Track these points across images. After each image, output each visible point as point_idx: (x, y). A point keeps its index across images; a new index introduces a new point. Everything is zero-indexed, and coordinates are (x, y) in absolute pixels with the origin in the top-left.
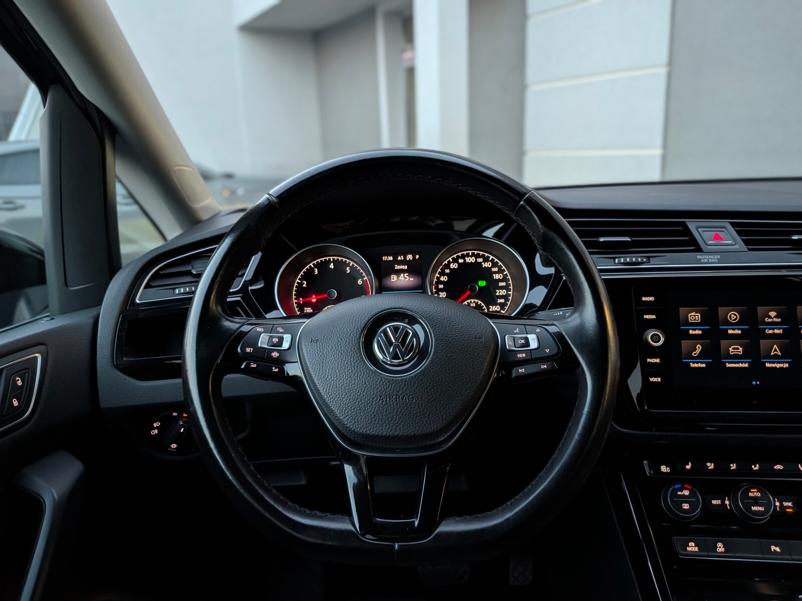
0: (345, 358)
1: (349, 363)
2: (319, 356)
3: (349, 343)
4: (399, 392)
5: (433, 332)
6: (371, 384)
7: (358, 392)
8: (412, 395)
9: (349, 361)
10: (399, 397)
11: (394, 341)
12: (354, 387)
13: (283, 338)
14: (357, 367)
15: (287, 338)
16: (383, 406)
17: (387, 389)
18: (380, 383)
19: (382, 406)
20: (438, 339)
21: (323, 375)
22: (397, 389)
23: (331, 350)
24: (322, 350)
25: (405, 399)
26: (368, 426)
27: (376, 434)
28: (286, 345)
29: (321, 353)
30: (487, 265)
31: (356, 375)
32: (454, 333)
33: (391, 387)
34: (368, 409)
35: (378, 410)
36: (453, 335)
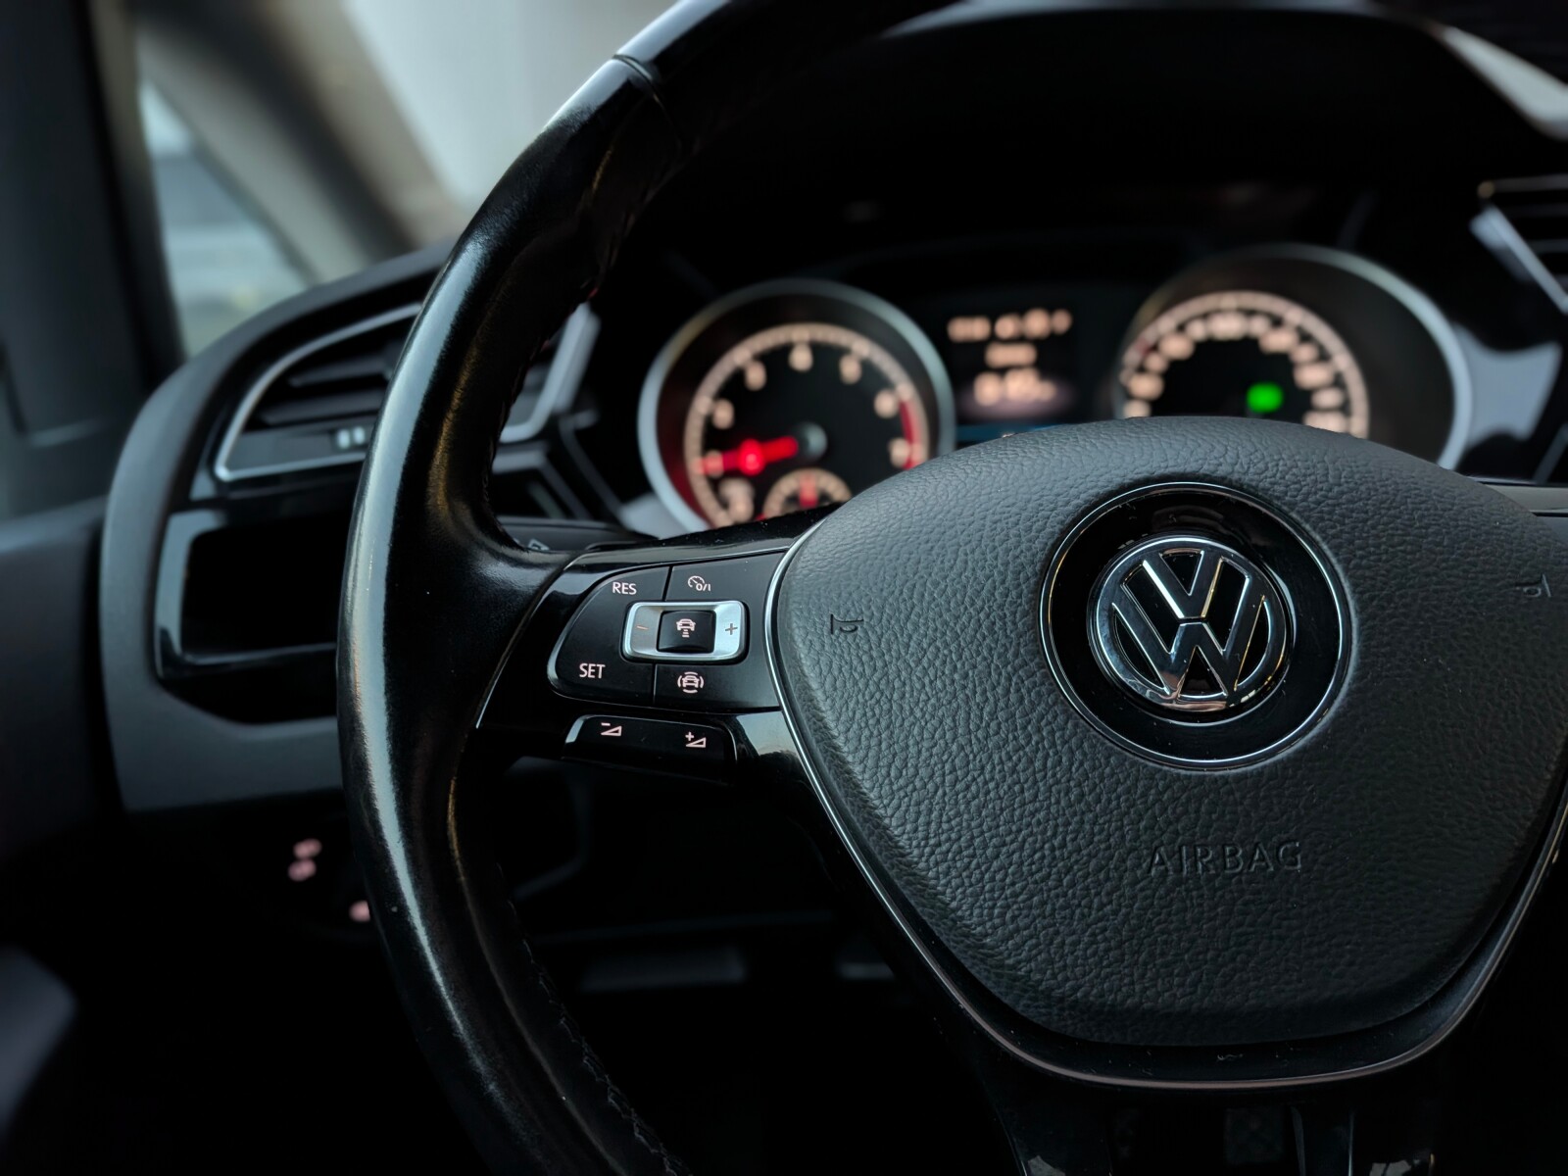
0: (984, 692)
1: (1001, 715)
2: (872, 688)
3: (992, 631)
4: (1233, 829)
5: (1346, 570)
6: (1109, 801)
7: (1054, 835)
8: (1288, 841)
9: (1001, 704)
10: (1234, 853)
11: (1180, 615)
12: (1033, 814)
13: (714, 615)
14: (1039, 730)
15: (729, 616)
16: (1169, 892)
17: (1178, 820)
18: (1144, 795)
19: (1162, 891)
20: (1372, 599)
21: (898, 763)
22: (1223, 815)
23: (919, 662)
24: (879, 664)
25: (1262, 859)
26: (1107, 977)
27: (1147, 1005)
28: (727, 643)
29: (878, 675)
30: (1278, 341)
31: (1038, 764)
32: (1431, 569)
33: (1197, 811)
34: (1102, 906)
35: (1145, 909)
36: (1427, 575)
